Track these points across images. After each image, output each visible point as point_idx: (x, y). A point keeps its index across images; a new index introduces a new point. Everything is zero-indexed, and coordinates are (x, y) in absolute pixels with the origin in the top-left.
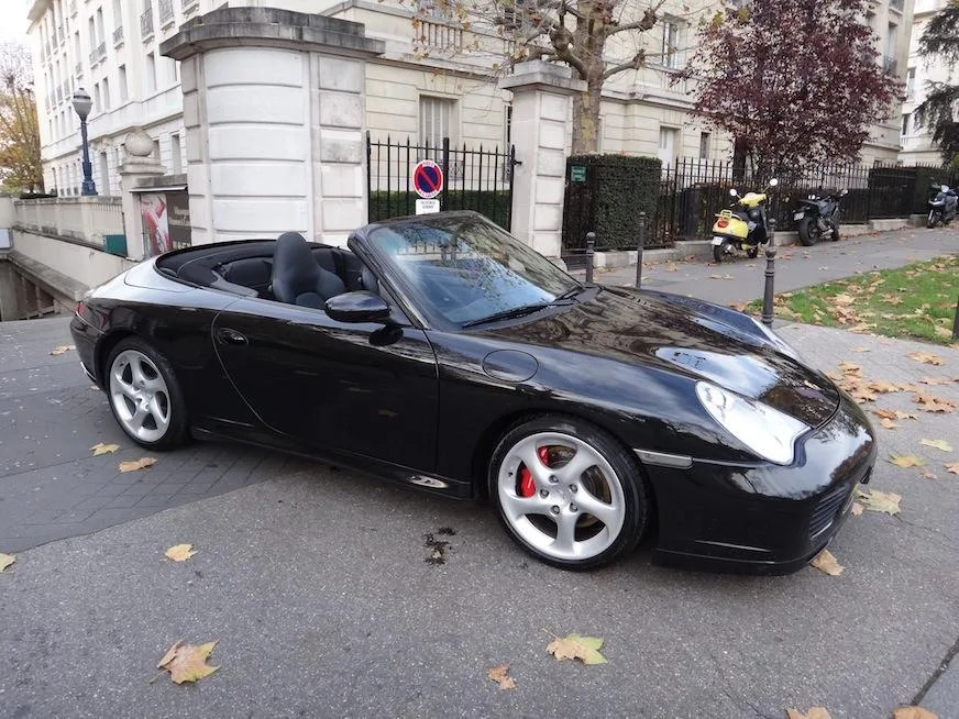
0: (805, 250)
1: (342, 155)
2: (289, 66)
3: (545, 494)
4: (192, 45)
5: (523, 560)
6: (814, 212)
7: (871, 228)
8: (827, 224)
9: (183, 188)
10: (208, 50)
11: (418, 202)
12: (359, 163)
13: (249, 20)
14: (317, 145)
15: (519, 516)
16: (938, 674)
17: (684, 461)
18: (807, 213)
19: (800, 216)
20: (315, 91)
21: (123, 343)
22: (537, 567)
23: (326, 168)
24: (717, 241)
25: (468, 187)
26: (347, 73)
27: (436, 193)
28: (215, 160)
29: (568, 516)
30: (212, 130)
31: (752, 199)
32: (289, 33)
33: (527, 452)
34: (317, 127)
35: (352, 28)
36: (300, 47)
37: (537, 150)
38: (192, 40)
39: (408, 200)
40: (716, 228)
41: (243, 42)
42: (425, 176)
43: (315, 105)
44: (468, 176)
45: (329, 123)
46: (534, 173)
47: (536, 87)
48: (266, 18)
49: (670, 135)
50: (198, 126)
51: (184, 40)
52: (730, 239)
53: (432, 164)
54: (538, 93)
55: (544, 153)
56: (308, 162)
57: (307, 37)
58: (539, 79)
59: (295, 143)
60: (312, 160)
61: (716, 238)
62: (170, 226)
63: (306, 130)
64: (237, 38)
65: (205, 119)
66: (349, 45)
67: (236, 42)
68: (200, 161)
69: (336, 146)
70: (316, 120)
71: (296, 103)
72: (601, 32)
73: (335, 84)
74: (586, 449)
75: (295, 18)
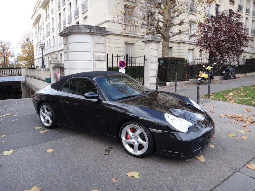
0: (225, 81)
1: (100, 59)
2: (88, 38)
3: (131, 139)
4: (66, 34)
5: (127, 155)
6: (228, 71)
7: (246, 75)
8: (232, 74)
9: (63, 67)
10: (69, 35)
11: (120, 70)
12: (104, 61)
13: (79, 28)
14: (94, 56)
15: (126, 144)
16: (220, 184)
17: (160, 131)
18: (226, 71)
19: (224, 72)
20: (94, 44)
21: (43, 103)
22: (130, 157)
23: (97, 62)
24: (200, 79)
25: (137, 65)
26: (102, 39)
27: (124, 67)
28: (70, 60)
29: (136, 144)
30: (70, 53)
31: (209, 68)
32: (88, 31)
33: (127, 129)
34: (94, 52)
35: (103, 29)
36: (91, 34)
37: (150, 56)
38: (66, 33)
39: (117, 69)
40: (199, 76)
41: (77, 33)
42: (122, 63)
43: (94, 47)
44: (137, 63)
45: (97, 51)
46: (150, 62)
47: (150, 41)
48: (83, 27)
49: (191, 51)
50: (67, 52)
51: (64, 33)
52: (203, 78)
53: (123, 60)
54: (150, 42)
55: (152, 57)
56: (92, 61)
57: (92, 31)
58: (150, 39)
59: (89, 56)
60: (93, 60)
61: (199, 78)
62: (60, 76)
63: (92, 53)
64: (76, 32)
65: (68, 51)
66: (102, 33)
67: (75, 33)
68: (67, 61)
69: (99, 57)
70: (94, 50)
71: (90, 47)
72: (169, 26)
73: (99, 42)
74: (140, 128)
75: (90, 27)
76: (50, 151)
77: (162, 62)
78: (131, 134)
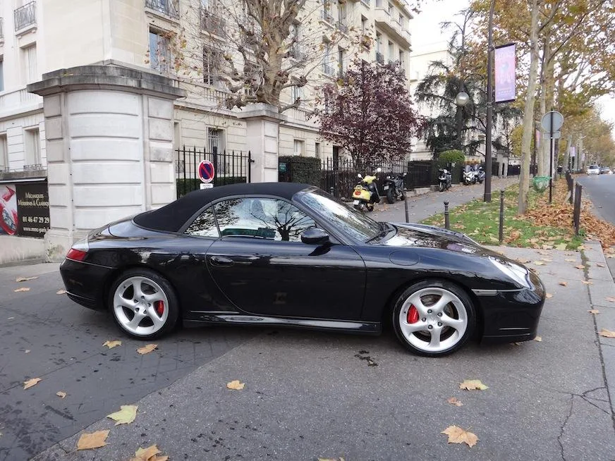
0: (391, 206)
1: (162, 157)
2: (130, 103)
3: (424, 319)
4: (61, 87)
6: (392, 185)
7: (415, 193)
8: (399, 191)
9: (44, 179)
10: (73, 90)
11: (201, 185)
12: (171, 162)
13: (105, 74)
14: (147, 150)
15: (409, 335)
17: (493, 292)
18: (390, 186)
19: (387, 188)
20: (146, 118)
23: (153, 165)
24: (356, 202)
26: (164, 108)
27: (211, 179)
28: (75, 161)
29: (437, 329)
30: (73, 141)
31: (369, 179)
32: (133, 83)
33: (415, 300)
34: (147, 140)
35: (166, 81)
36: (137, 91)
37: (264, 154)
38: (63, 84)
39: (197, 183)
40: (354, 195)
41: (101, 87)
42: (205, 170)
43: (146, 127)
45: (154, 137)
46: (263, 166)
47: (262, 118)
48: (116, 73)
49: (299, 145)
50: (62, 139)
51: (56, 83)
52: (363, 201)
53: (208, 162)
54: (263, 121)
55: (267, 155)
56: (142, 162)
57: (144, 86)
58: (264, 113)
59: (134, 150)
60: (144, 160)
61: (355, 201)
62: (19, 207)
63: (140, 142)
64: (98, 84)
65: (67, 134)
66: (167, 91)
67: (97, 87)
68: (62, 162)
69: (158, 152)
70: (146, 135)
71: (135, 125)
72: (278, 87)
73: (158, 114)
74: (447, 293)
75: (134, 73)
76: (235, 385)
77: (283, 166)
78: (424, 309)
